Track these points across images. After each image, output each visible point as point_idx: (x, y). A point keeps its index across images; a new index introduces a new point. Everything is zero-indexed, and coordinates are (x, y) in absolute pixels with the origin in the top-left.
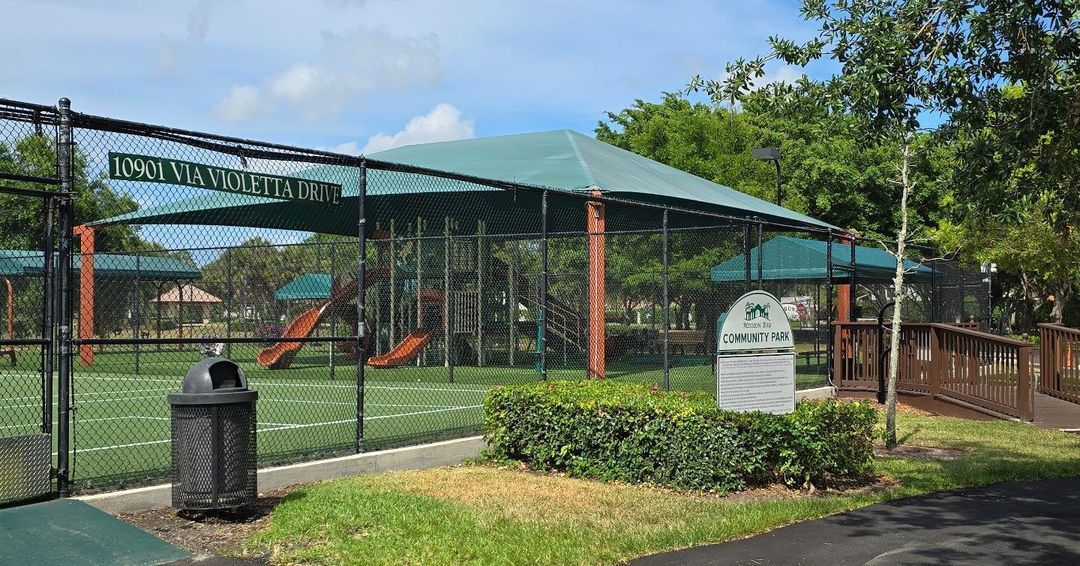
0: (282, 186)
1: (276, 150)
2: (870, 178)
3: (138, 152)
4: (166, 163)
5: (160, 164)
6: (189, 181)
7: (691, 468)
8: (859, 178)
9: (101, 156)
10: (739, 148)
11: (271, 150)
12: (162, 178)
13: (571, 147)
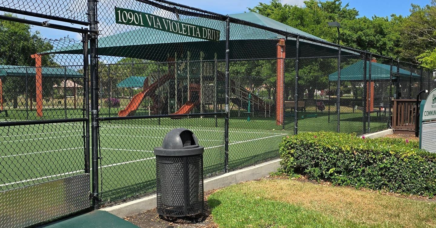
0: (196, 30)
1: (191, 11)
2: (359, 37)
3: (129, 8)
4: (144, 14)
5: (141, 15)
6: (155, 26)
7: (412, 183)
8: (355, 37)
9: (111, 10)
10: (318, 22)
11: (188, 10)
12: (142, 24)
13: (259, 19)
